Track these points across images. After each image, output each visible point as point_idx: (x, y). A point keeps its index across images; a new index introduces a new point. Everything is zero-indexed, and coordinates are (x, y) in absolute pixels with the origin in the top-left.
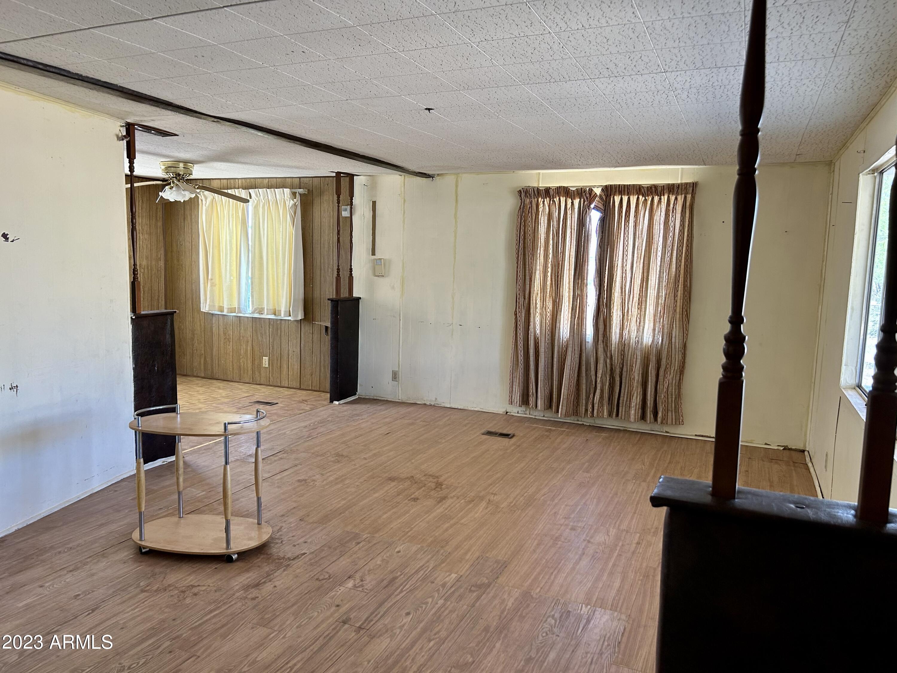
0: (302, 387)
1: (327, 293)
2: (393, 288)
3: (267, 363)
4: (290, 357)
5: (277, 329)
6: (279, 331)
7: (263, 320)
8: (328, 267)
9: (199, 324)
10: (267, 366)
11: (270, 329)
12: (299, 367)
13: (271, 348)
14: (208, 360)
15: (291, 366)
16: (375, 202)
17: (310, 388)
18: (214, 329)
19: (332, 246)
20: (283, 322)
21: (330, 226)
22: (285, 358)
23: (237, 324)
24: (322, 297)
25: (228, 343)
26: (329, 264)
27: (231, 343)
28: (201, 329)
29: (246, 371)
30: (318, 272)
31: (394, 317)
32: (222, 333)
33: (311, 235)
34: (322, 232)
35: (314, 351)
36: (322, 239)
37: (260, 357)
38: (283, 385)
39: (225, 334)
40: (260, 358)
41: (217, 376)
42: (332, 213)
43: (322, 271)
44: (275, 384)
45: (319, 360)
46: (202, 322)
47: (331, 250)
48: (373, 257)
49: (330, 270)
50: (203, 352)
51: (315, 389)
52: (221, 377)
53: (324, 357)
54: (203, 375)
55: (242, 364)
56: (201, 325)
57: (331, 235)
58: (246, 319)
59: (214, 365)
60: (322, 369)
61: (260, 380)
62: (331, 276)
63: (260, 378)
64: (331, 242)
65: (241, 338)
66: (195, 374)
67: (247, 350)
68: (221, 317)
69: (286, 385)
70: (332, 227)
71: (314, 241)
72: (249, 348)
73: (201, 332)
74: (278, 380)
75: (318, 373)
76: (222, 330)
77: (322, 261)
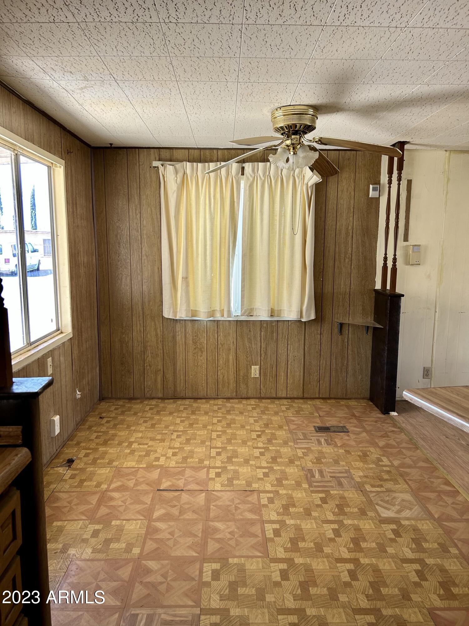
0: (306, 396)
1: (342, 286)
2: (429, 277)
3: (258, 372)
4: (289, 363)
5: (272, 332)
6: (275, 335)
7: (252, 322)
8: (345, 256)
9: (153, 333)
10: (258, 376)
11: (262, 333)
12: (302, 373)
13: (263, 355)
14: (170, 376)
15: (291, 372)
16: (411, 180)
17: (317, 396)
18: (178, 338)
19: (351, 232)
20: (280, 324)
21: (349, 208)
22: (283, 365)
23: (214, 330)
24: (335, 291)
25: (200, 353)
26: (346, 253)
27: (205, 353)
28: (157, 340)
29: (227, 384)
30: (331, 263)
31: (429, 309)
32: (191, 342)
33: (323, 219)
34: (338, 217)
35: (322, 353)
36: (338, 224)
37: (247, 365)
38: (279, 395)
39: (195, 343)
40: (247, 368)
41: (182, 394)
42: (352, 193)
43: (337, 263)
44: (268, 396)
45: (328, 363)
46: (158, 331)
47: (350, 237)
48: (406, 243)
49: (347, 260)
50: (160, 367)
51: (324, 396)
52: (189, 394)
53: (336, 358)
54: (160, 395)
55: (221, 377)
56: (157, 335)
57: (351, 219)
58: (227, 323)
59: (178, 382)
60: (334, 373)
61: (247, 392)
62: (349, 266)
63: (248, 390)
64: (350, 228)
65: (220, 346)
66: (148, 395)
67: (228, 360)
68: (189, 324)
69: (284, 395)
70: (352, 210)
71: (327, 227)
72: (231, 357)
73: (157, 343)
74: (272, 391)
75: (327, 379)
76: (191, 338)
77: (337, 250)
